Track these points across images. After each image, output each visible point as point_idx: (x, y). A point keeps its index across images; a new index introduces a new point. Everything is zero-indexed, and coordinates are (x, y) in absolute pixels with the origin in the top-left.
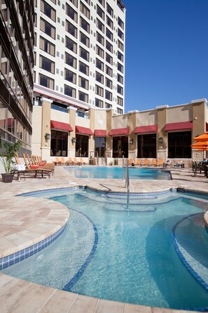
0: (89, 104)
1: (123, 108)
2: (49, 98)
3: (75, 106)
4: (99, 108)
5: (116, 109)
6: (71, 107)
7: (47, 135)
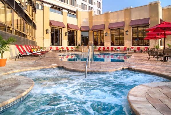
0: (77, 7)
1: (101, 10)
2: (49, 4)
3: (67, 10)
4: (84, 10)
5: (96, 11)
6: (64, 11)
7: (47, 30)
